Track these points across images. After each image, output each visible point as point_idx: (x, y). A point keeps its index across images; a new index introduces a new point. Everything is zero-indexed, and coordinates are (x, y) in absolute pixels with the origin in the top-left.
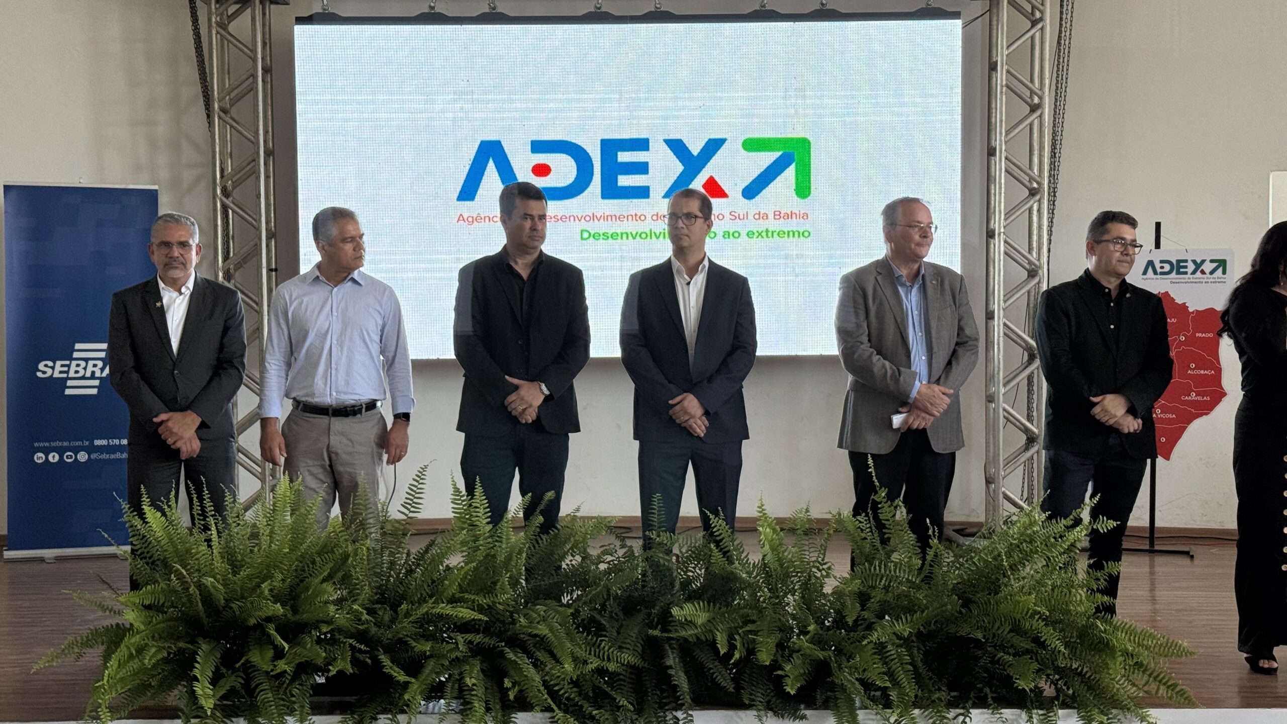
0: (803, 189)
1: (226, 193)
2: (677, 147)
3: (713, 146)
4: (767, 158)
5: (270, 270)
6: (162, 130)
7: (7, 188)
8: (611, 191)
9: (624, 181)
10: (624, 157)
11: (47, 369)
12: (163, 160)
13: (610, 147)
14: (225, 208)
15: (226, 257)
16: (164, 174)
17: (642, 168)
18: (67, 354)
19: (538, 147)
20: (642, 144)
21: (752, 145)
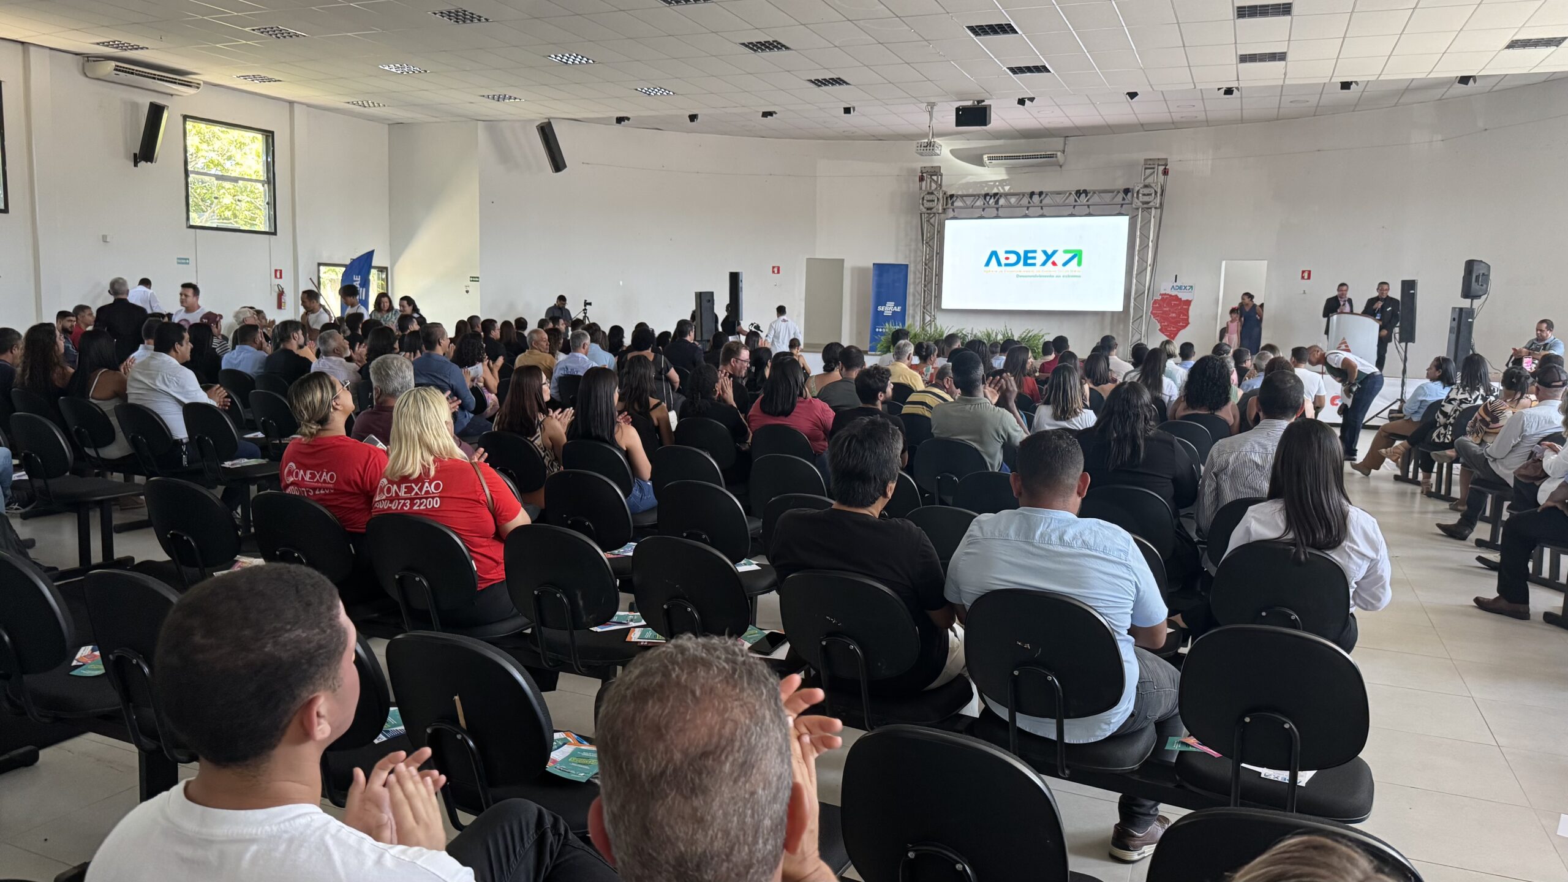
0: (1079, 264)
1: (926, 264)
2: (1045, 252)
3: (1054, 252)
4: (1070, 255)
5: (935, 284)
6: (913, 246)
7: (874, 264)
8: (1026, 264)
9: (1029, 261)
10: (1030, 255)
11: (880, 308)
12: (912, 255)
13: (1026, 252)
14: (925, 269)
15: (925, 280)
16: (912, 259)
17: (1034, 258)
18: (885, 305)
19: (1007, 252)
20: (1035, 252)
21: (1066, 252)
